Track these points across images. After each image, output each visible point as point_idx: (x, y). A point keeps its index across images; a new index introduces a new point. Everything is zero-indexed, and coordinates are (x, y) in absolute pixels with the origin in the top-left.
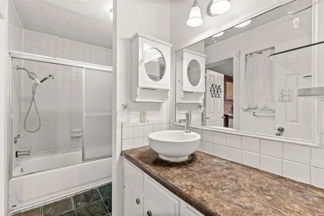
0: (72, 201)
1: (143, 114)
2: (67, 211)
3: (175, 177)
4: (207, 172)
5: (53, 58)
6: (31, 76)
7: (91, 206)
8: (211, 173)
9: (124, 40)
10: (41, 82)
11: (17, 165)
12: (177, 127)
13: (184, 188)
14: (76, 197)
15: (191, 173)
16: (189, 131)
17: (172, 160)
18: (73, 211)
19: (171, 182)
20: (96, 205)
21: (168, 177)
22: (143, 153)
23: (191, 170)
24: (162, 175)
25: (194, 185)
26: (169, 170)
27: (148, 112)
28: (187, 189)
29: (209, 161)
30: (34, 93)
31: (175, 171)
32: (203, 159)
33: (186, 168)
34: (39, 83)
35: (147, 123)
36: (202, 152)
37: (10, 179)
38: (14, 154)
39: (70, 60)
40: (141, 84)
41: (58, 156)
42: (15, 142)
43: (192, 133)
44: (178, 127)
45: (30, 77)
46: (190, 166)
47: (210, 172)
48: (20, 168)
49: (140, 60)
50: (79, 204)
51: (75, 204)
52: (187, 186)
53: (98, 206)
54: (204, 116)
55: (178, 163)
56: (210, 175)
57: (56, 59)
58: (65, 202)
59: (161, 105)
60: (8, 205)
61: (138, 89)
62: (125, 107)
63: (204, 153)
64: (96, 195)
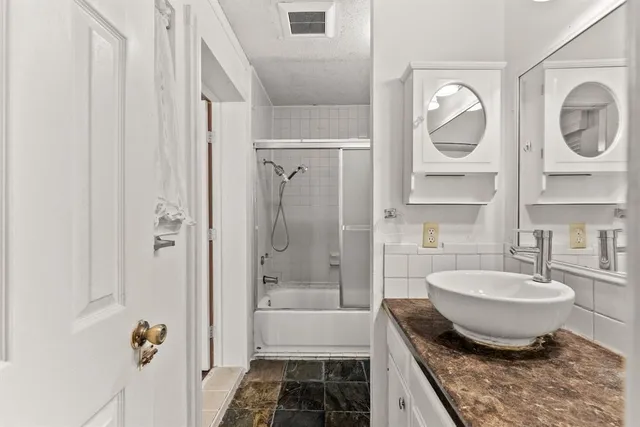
0: (323, 367)
1: (430, 231)
2: (315, 380)
3: (459, 375)
4: (568, 393)
5: (299, 141)
6: (279, 170)
7: (347, 386)
8: (576, 401)
9: (388, 84)
10: (289, 178)
11: (266, 295)
12: (522, 267)
13: (467, 404)
14: (330, 364)
15: (510, 380)
16: (543, 278)
17: (478, 339)
18: (321, 383)
19: (443, 381)
20: (356, 388)
21: (445, 371)
22: (422, 311)
23: (516, 375)
24: (432, 362)
25: (500, 407)
26: (455, 357)
27: (442, 227)
28: (473, 410)
29: (601, 370)
30: (281, 195)
31: (470, 363)
32: (578, 360)
33: (506, 365)
34: (286, 179)
35: (439, 250)
36: (589, 343)
37: (255, 310)
38: (260, 279)
39: (329, 138)
40: (419, 167)
41: (312, 293)
42: (262, 263)
43: (555, 284)
44: (523, 264)
45: (277, 173)
46: (523, 365)
47: (577, 397)
48: (267, 299)
49: (415, 119)
50: (331, 375)
51: (327, 374)
52: (477, 402)
53: (358, 392)
54: (610, 243)
55: (492, 349)
56: (570, 403)
57: (304, 141)
58: (313, 365)
59: (478, 210)
60: (253, 344)
61: (413, 178)
62: (389, 215)
63: (596, 346)
64: (357, 371)
